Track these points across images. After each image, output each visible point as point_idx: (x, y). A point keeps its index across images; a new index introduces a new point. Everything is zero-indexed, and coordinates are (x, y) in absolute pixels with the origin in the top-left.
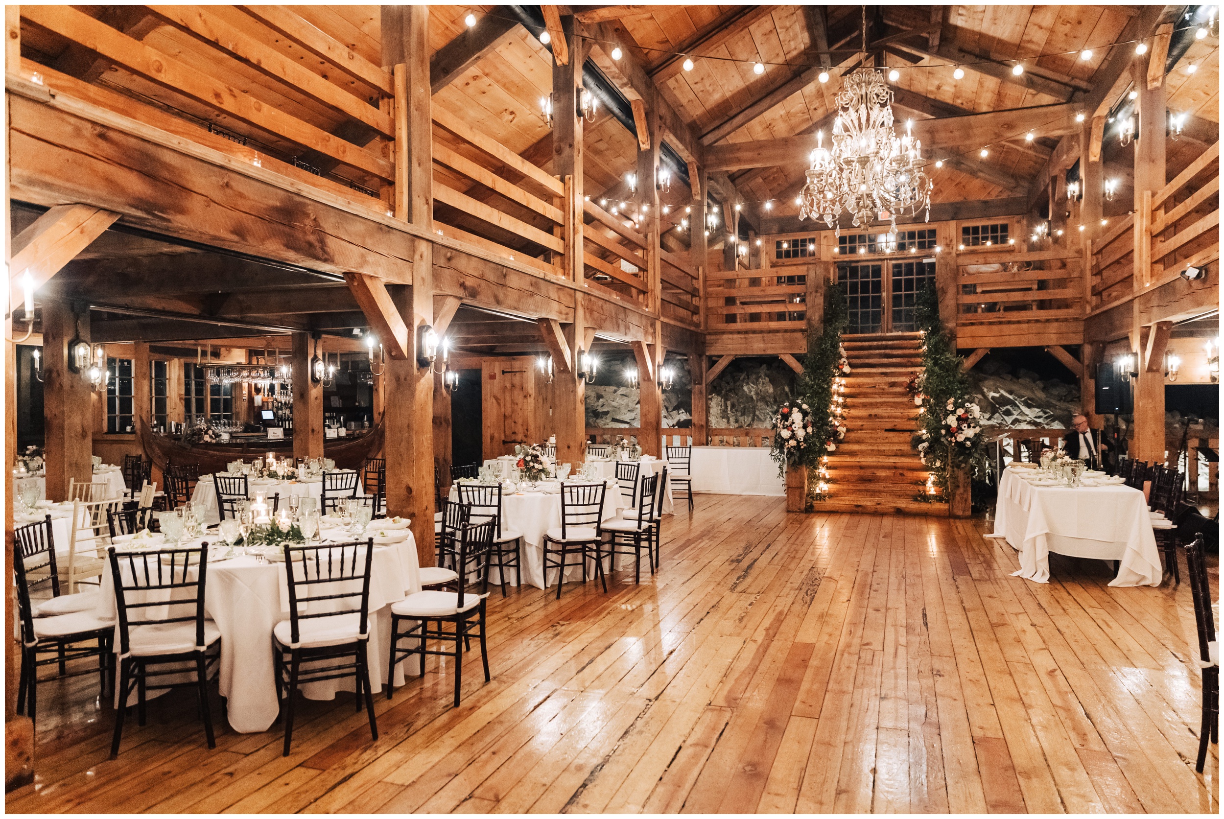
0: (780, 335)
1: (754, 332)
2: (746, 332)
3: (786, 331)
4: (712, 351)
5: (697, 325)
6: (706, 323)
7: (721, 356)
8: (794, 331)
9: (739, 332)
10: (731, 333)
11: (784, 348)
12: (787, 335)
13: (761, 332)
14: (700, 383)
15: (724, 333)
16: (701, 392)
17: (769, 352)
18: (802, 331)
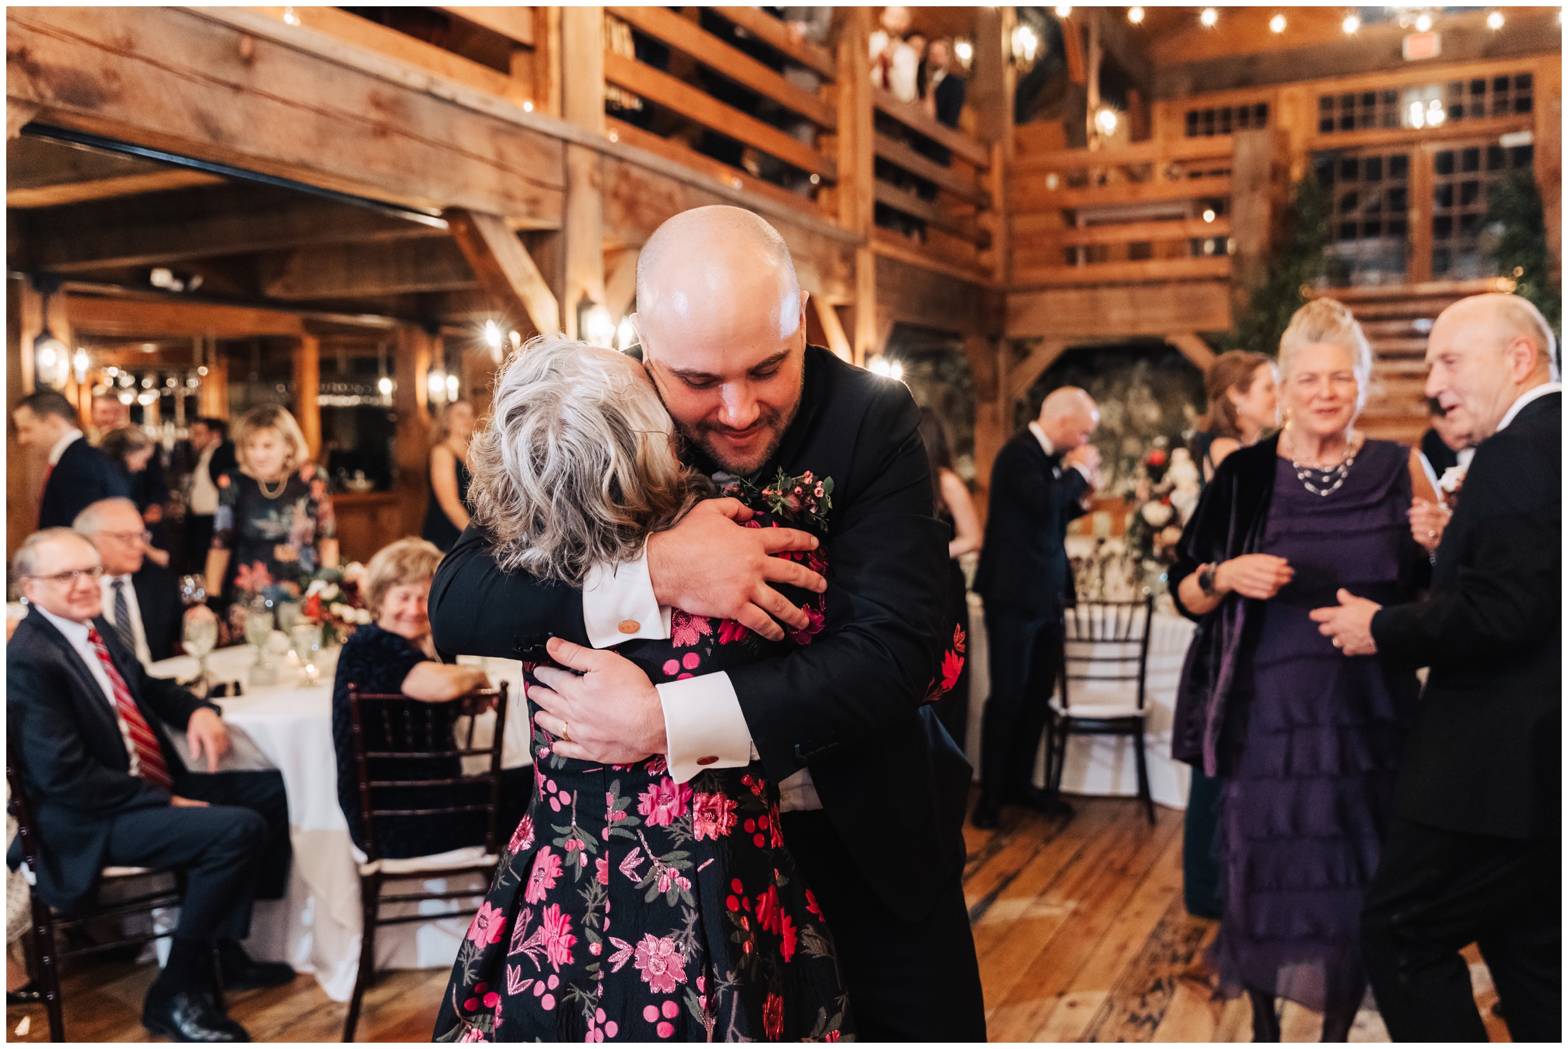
0: (1168, 292)
1: (1112, 284)
2: (1094, 286)
3: (1183, 281)
4: (1018, 330)
5: (987, 272)
6: (1009, 265)
7: (1039, 340)
8: (1199, 280)
9: (1079, 286)
10: (1062, 287)
11: (1178, 319)
12: (1186, 291)
13: (1128, 284)
14: (993, 399)
15: (1044, 287)
16: (994, 419)
17: (1147, 329)
18: (1218, 279)
